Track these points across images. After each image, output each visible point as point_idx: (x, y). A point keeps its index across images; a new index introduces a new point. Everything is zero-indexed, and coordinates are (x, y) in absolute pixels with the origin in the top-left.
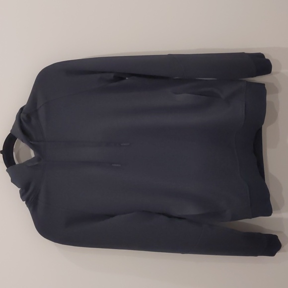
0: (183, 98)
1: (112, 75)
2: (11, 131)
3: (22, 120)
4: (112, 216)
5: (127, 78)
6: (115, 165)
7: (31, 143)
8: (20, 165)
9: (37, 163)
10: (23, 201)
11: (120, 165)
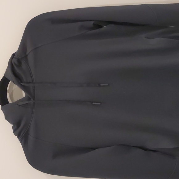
0: (157, 42)
1: (92, 23)
2: (4, 75)
3: (14, 65)
4: (94, 149)
5: (104, 26)
6: (95, 103)
7: (21, 84)
8: (13, 104)
9: (27, 102)
10: (16, 136)
11: (100, 104)
